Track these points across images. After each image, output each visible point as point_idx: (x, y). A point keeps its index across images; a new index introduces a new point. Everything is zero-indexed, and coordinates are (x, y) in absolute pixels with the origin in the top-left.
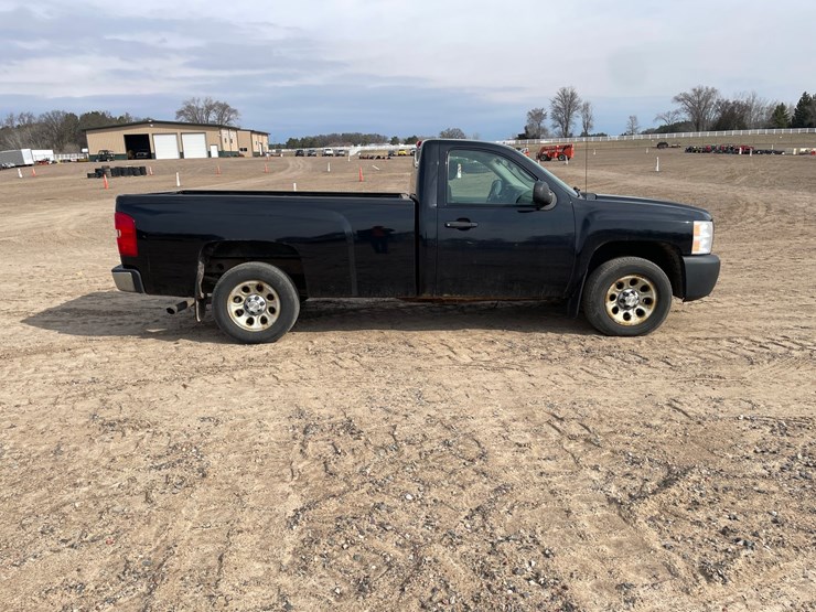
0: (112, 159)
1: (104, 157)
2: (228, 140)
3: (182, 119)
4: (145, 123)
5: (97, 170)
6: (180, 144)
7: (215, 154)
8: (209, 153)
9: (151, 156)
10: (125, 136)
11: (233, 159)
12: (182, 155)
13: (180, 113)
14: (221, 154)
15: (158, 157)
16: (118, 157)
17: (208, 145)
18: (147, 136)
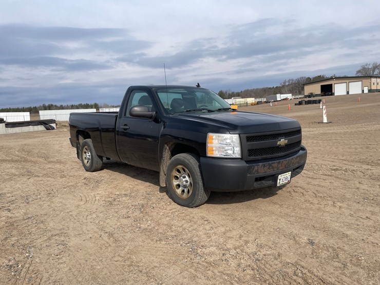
0: (314, 97)
1: (311, 95)
2: (375, 84)
3: (359, 75)
4: (331, 79)
5: (299, 102)
6: (348, 87)
7: (366, 91)
8: (363, 91)
9: (332, 94)
10: (322, 86)
11: (376, 93)
12: (348, 93)
13: (358, 72)
14: (370, 91)
15: (335, 95)
16: (317, 95)
17: (363, 87)
18: (332, 85)
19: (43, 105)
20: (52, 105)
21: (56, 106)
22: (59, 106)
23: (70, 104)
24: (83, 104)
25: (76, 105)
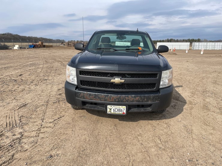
19: (168, 39)
20: (172, 39)
21: (174, 40)
22: (176, 40)
23: (182, 39)
24: (190, 39)
25: (186, 39)
